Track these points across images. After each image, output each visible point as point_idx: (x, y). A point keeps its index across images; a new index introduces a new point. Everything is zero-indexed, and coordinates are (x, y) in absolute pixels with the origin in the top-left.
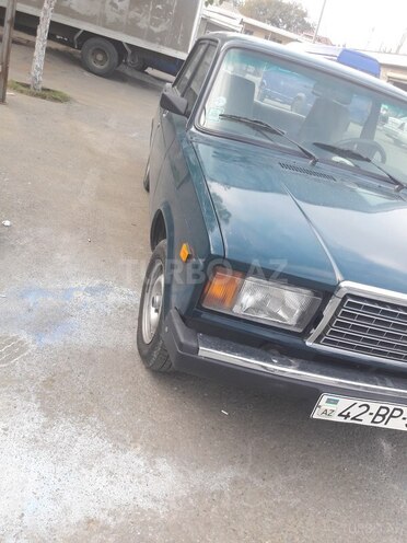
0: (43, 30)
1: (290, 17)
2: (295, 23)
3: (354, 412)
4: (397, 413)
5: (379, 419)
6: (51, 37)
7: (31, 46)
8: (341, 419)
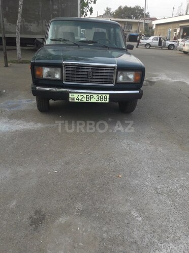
0: (18, 45)
1: (136, 13)
2: (139, 15)
3: (80, 98)
4: (92, 97)
5: (88, 99)
6: (22, 45)
7: (16, 49)
8: (77, 101)
